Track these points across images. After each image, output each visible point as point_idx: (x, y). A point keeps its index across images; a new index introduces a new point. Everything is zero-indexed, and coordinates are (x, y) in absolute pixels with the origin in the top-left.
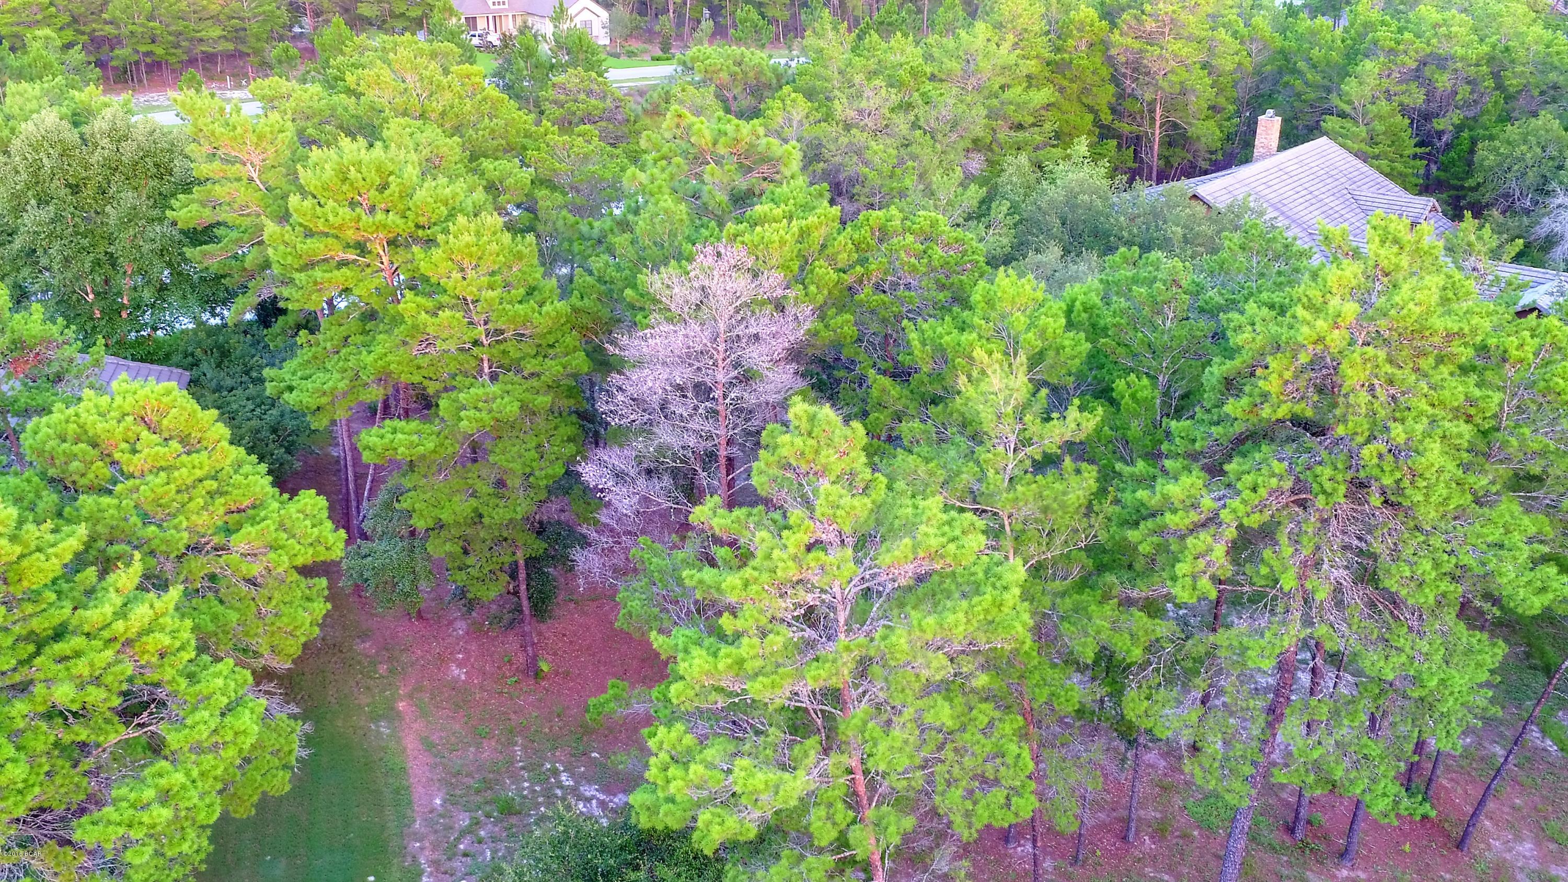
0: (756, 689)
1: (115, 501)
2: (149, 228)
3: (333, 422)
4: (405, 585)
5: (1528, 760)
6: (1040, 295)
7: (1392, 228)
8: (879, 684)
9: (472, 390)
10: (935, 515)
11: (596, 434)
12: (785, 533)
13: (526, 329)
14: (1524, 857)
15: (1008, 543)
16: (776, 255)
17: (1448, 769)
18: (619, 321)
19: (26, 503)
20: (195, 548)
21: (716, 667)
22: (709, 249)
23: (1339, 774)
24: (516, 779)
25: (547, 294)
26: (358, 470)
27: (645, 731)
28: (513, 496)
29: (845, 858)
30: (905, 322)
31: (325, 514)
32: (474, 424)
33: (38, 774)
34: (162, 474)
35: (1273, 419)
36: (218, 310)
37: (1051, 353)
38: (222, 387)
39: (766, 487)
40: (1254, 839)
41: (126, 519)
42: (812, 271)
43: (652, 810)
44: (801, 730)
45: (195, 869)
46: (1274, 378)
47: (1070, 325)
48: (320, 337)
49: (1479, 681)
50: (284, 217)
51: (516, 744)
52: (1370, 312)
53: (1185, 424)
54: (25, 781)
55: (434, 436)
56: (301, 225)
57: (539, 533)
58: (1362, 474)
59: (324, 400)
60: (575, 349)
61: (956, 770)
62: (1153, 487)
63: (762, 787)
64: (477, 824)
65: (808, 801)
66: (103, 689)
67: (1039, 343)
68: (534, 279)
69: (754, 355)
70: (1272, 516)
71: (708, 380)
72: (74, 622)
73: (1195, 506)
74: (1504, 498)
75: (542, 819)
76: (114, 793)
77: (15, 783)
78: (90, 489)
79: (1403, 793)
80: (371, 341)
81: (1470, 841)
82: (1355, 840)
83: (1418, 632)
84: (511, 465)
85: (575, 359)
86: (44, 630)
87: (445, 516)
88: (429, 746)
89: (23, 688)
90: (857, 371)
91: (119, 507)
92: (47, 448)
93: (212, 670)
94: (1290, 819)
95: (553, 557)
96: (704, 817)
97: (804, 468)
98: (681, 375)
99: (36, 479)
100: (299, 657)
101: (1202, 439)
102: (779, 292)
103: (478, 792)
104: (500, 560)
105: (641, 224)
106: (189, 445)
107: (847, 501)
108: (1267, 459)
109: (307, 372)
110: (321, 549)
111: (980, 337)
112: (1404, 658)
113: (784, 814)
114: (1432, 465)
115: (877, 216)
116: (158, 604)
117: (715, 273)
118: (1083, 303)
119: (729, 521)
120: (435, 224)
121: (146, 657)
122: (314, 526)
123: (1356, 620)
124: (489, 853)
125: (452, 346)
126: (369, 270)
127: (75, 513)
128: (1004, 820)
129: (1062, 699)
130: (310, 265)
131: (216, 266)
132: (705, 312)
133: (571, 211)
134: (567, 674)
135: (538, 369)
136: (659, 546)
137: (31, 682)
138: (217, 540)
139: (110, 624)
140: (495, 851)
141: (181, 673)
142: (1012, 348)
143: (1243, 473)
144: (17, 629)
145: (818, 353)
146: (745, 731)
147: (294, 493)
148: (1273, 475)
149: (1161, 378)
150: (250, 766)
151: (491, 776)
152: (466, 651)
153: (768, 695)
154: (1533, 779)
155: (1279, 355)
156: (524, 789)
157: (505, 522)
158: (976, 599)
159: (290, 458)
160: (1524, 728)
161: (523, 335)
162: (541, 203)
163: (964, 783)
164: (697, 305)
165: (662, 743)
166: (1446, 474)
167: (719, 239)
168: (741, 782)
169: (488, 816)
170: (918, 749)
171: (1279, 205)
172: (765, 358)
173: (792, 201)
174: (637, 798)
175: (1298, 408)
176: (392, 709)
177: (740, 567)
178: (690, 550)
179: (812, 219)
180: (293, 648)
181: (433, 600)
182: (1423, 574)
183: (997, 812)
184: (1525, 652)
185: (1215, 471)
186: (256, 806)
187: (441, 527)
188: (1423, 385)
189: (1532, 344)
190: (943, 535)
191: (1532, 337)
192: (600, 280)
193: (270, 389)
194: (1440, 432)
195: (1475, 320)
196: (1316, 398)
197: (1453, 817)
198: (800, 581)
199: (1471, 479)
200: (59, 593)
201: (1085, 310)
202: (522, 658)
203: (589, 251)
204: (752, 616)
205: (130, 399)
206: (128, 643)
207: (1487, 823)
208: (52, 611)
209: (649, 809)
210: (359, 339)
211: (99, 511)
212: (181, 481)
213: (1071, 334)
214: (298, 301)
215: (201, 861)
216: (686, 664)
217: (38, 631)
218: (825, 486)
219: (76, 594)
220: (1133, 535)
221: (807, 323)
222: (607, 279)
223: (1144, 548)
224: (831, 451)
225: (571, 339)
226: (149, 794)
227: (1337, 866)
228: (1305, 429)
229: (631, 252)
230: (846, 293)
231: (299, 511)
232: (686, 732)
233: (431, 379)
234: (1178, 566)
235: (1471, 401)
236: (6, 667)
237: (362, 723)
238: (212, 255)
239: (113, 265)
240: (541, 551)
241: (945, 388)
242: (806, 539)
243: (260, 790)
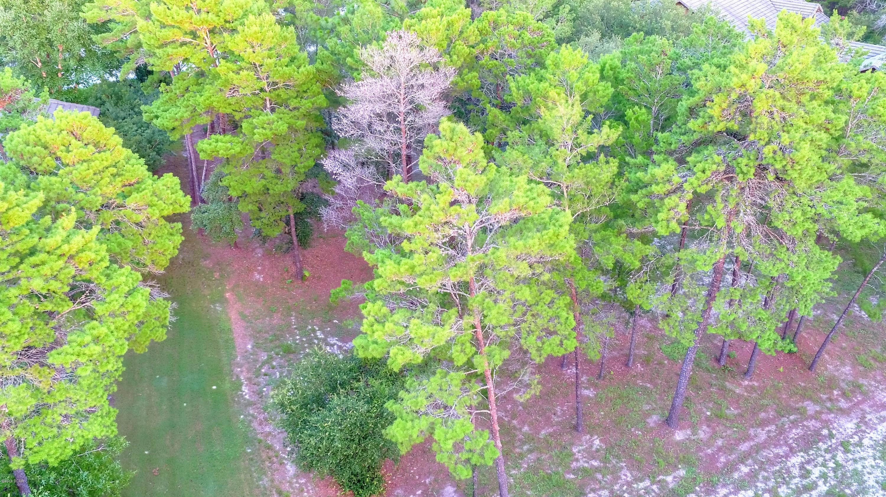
0: (422, 282)
1: (59, 179)
2: (70, 24)
3: (183, 137)
4: (227, 228)
5: (851, 322)
6: (585, 60)
7: (791, 20)
8: (490, 279)
9: (260, 117)
10: (522, 186)
11: (333, 143)
12: (438, 196)
13: (290, 82)
14: (845, 374)
15: (565, 202)
16: (434, 37)
17: (807, 327)
18: (344, 77)
19: (9, 180)
20: (106, 206)
21: (399, 270)
22: (395, 34)
23: (744, 328)
24: (293, 335)
25: (302, 61)
26: (198, 164)
27: (361, 306)
28: (286, 178)
29: (472, 373)
30: (508, 76)
31: (179, 187)
32: (262, 137)
33: (26, 328)
34: (85, 164)
35: (715, 131)
36: (114, 72)
37: (591, 94)
38: (118, 117)
39: (427, 170)
40: (698, 365)
41: (66, 190)
42: (454, 47)
43: (365, 348)
44: (448, 305)
45: (116, 380)
46: (716, 108)
47: (603, 78)
48: (173, 87)
49: (824, 278)
50: (148, 17)
51: (292, 316)
52: (774, 68)
53: (666, 134)
54: (19, 331)
55: (240, 144)
56: (158, 21)
57: (301, 200)
58: (764, 162)
59: (176, 124)
60: (319, 94)
61: (533, 326)
62: (646, 170)
63: (426, 334)
64: (272, 358)
65: (450, 342)
66: (59, 282)
67: (584, 88)
68: (294, 52)
69: (421, 96)
70: (713, 186)
71: (395, 111)
72: (40, 245)
73: (669, 181)
74: (846, 176)
75: (308, 355)
76: (69, 338)
77: (14, 332)
78: (45, 173)
79: (779, 338)
80: (202, 90)
81: (817, 365)
82: (753, 365)
83: (793, 251)
84: (284, 160)
85: (319, 99)
86: (24, 250)
87: (248, 189)
88: (243, 317)
89: (14, 282)
90: (480, 105)
91: (61, 183)
92: (19, 149)
93: (119, 272)
94: (718, 355)
95: (310, 213)
96: (393, 351)
97: (448, 159)
98: (380, 108)
99: (14, 167)
100: (168, 267)
101: (675, 143)
102: (435, 59)
103: (271, 341)
104: (280, 214)
105: (356, 20)
106: (99, 148)
107: (472, 177)
108: (711, 154)
109: (166, 107)
110: (177, 206)
111: (551, 85)
112: (783, 265)
113: (438, 350)
114: (804, 157)
115: (492, 14)
116: (87, 236)
117: (398, 48)
118: (610, 65)
119: (406, 189)
120: (236, 20)
121: (82, 265)
122: (172, 193)
123: (758, 244)
124: (278, 374)
125: (248, 92)
126: (198, 48)
127: (37, 186)
128: (559, 352)
129: (594, 287)
130: (164, 45)
131: (110, 46)
132: (392, 72)
133: (315, 13)
134: (319, 277)
135: (297, 105)
136: (368, 205)
137: (19, 278)
138: (119, 201)
139: (60, 247)
140: (281, 373)
141: (102, 274)
142: (570, 91)
143: (697, 162)
144: (9, 250)
145: (458, 95)
146: (416, 305)
147: (160, 176)
148: (715, 163)
149: (653, 109)
150: (143, 326)
151: (279, 333)
152: (263, 265)
153: (428, 285)
154: (853, 333)
155: (720, 94)
156: (297, 340)
157: (282, 193)
158: (545, 232)
159: (159, 157)
160: (849, 304)
161: (288, 86)
162: (297, 8)
163: (537, 333)
164: (388, 67)
165: (370, 312)
166: (812, 162)
167: (400, 28)
168: (414, 331)
169: (277, 354)
170: (512, 315)
171: (729, 8)
172: (427, 98)
173: (443, 6)
174: (357, 342)
175: (729, 125)
176: (223, 297)
177: (412, 216)
178: (386, 208)
179: (454, 16)
180: (164, 261)
181: (244, 237)
182: (796, 218)
183: (555, 348)
184: (853, 263)
185: (681, 161)
186: (148, 347)
187: (246, 196)
188: (802, 112)
189: (866, 88)
190: (527, 197)
191: (867, 83)
192: (332, 53)
193: (145, 117)
194: (809, 138)
195: (834, 73)
196: (740, 119)
197: (808, 353)
198: (446, 223)
199: (826, 165)
200: (31, 230)
201: (611, 69)
202: (294, 269)
203: (326, 36)
204: (420, 242)
205: (64, 121)
206: (71, 257)
207: (826, 356)
208: (28, 239)
209: (363, 347)
210: (195, 88)
211: (51, 184)
212: (96, 168)
213: (603, 83)
214: (159, 66)
215: (120, 376)
216: (383, 269)
217: (21, 251)
218: (460, 169)
219: (40, 230)
220: (634, 197)
221: (452, 78)
222: (337, 52)
223: (641, 205)
224: (463, 149)
225: (316, 88)
226: (88, 339)
227: (742, 379)
228: (735, 137)
229: (350, 37)
230: (475, 60)
231: (164, 185)
232: (383, 306)
233: (236, 111)
234: (659, 215)
235: (829, 121)
236: (4, 270)
237: (206, 305)
238: (108, 40)
239: (51, 46)
240: (303, 209)
241: (531, 115)
242: (450, 199)
243: (150, 339)
